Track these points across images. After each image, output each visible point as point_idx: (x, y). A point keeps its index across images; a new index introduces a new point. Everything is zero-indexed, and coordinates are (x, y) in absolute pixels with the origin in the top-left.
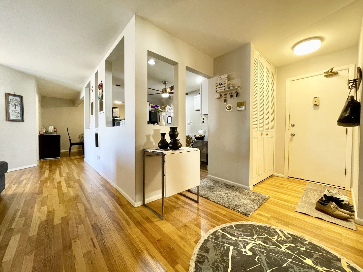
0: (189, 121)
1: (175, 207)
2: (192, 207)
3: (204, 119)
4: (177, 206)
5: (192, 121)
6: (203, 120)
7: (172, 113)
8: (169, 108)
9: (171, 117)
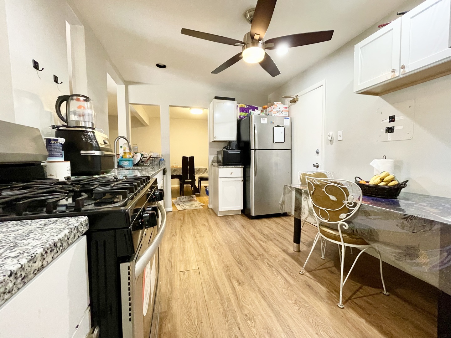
0: (331, 134)
3: (392, 119)
5: (340, 133)
6: (391, 125)
7: (285, 118)
8: (280, 108)
9: (284, 128)
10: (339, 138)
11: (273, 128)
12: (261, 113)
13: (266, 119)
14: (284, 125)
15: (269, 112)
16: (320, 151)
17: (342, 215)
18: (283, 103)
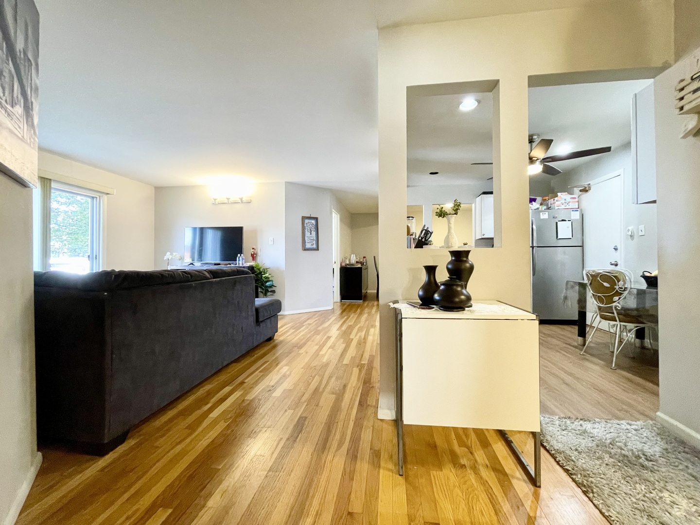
0: (630, 228)
1: (454, 459)
2: (502, 486)
4: (464, 461)
5: (642, 227)
7: (573, 211)
8: (565, 200)
9: (571, 222)
10: (641, 233)
11: (557, 223)
12: (541, 207)
13: (547, 213)
14: (572, 218)
15: (551, 204)
16: (619, 247)
17: (615, 298)
18: (571, 193)
